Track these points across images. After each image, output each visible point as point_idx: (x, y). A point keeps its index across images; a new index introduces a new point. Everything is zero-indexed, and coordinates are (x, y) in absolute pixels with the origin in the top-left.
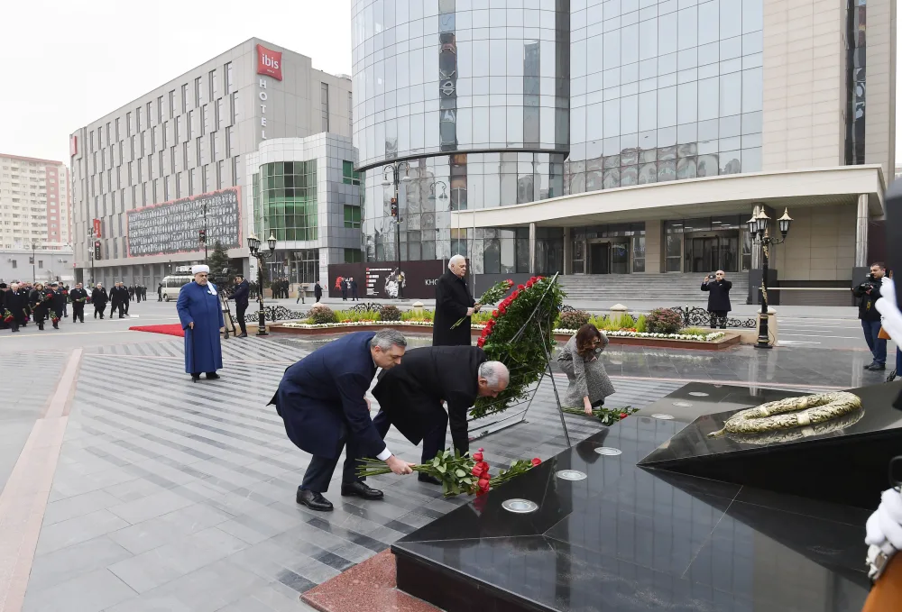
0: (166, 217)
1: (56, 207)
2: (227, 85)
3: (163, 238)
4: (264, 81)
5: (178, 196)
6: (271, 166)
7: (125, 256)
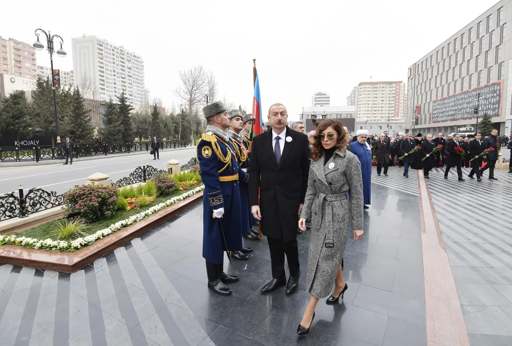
0: (454, 102)
2: (498, 21)
3: (451, 113)
5: (462, 90)
7: (430, 123)
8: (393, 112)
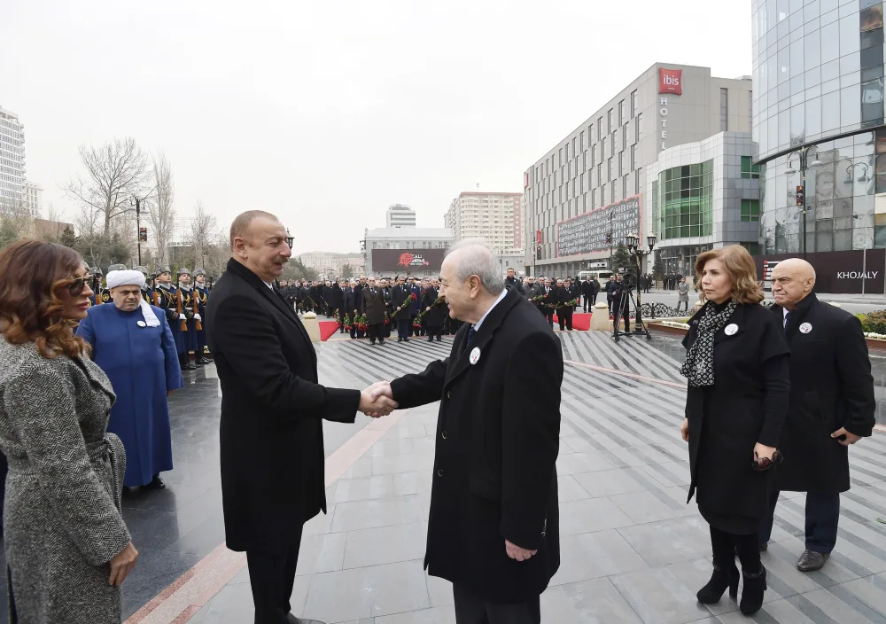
0: (584, 225)
1: (519, 225)
2: (633, 110)
3: (582, 241)
4: (665, 99)
5: (593, 208)
6: (668, 172)
7: (556, 257)
8: (512, 240)
